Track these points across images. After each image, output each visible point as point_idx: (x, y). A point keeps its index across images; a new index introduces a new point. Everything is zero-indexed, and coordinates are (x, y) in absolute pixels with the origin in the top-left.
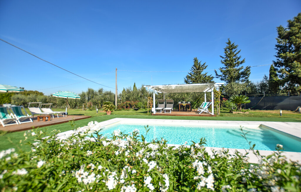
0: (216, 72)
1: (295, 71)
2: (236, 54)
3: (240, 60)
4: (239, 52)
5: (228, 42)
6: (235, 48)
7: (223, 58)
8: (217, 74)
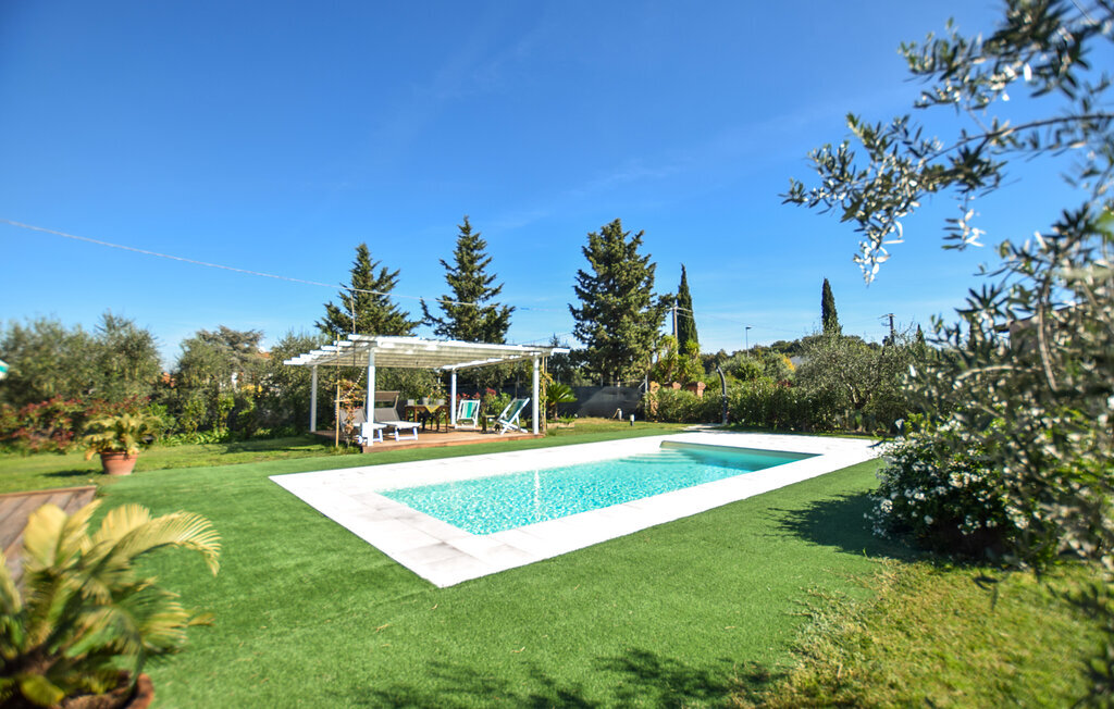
0: (425, 308)
1: (623, 336)
2: (482, 266)
3: (493, 285)
4: (488, 262)
5: (463, 225)
6: (479, 247)
7: (448, 268)
8: (426, 314)
